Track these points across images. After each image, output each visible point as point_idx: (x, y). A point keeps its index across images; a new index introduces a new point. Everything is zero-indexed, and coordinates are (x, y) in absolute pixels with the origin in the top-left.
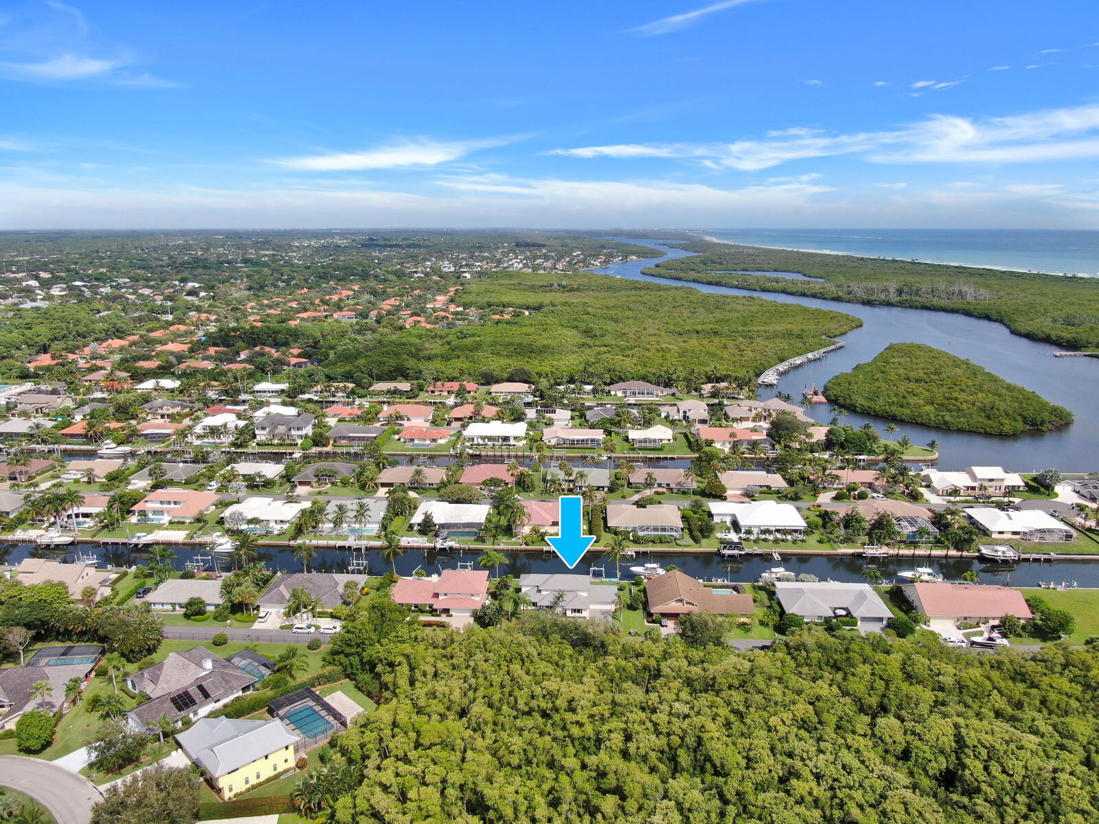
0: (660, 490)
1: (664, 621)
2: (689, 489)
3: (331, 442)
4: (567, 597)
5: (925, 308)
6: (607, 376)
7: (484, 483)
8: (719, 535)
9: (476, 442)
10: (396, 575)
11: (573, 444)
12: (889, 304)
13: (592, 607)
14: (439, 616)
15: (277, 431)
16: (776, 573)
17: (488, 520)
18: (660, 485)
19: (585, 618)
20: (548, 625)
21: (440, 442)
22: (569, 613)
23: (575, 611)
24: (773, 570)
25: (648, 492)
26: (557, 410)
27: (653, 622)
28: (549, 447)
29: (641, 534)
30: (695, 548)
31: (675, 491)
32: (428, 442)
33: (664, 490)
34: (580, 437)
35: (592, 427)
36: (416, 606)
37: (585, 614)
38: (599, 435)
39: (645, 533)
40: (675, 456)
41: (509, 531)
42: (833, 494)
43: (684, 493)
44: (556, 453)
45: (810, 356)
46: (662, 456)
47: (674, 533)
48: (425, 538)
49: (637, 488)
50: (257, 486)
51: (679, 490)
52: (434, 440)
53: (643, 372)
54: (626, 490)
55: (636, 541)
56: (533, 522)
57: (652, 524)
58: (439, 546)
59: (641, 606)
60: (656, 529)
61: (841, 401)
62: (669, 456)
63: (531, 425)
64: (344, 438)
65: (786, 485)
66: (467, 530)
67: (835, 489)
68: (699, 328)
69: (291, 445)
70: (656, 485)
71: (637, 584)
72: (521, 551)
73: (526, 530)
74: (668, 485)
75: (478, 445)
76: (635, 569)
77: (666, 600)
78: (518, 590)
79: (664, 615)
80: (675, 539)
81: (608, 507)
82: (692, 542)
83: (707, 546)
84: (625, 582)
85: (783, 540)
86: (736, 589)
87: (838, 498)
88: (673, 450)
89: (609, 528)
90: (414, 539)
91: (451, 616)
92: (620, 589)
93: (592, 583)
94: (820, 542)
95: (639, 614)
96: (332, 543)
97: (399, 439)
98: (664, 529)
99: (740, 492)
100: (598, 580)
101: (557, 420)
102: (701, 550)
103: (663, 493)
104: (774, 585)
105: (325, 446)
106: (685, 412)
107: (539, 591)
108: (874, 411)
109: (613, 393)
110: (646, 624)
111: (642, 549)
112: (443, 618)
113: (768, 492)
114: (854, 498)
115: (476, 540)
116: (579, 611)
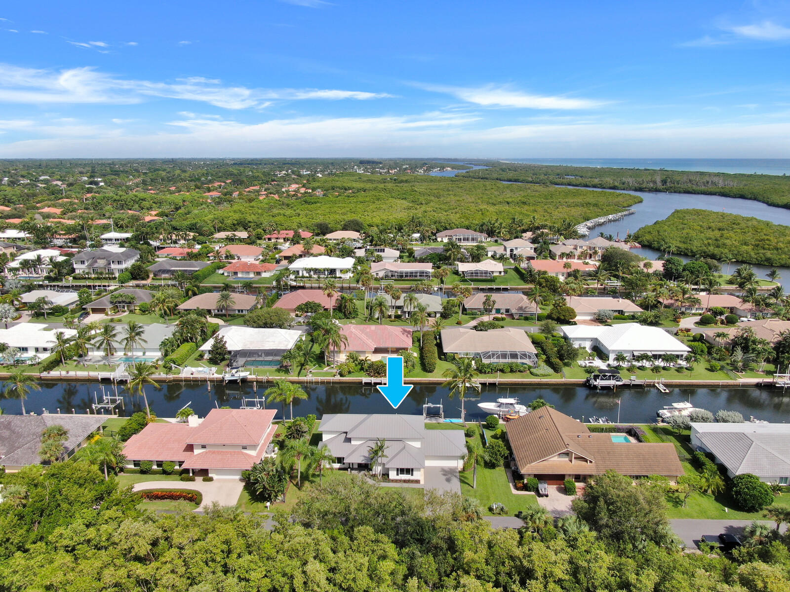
0: (499, 316)
1: (543, 487)
2: (532, 314)
3: (151, 276)
4: (390, 450)
5: (687, 192)
6: (433, 226)
7: (299, 308)
8: (581, 362)
9: (301, 274)
10: (149, 416)
11: (401, 277)
12: (657, 190)
13: (429, 463)
14: (192, 480)
15: (96, 265)
16: (680, 410)
17: (298, 347)
18: (498, 311)
19: (418, 482)
20: (353, 506)
21: (264, 275)
22: (393, 475)
23: (401, 471)
24: (675, 405)
25: (486, 318)
26: (386, 249)
27: (525, 488)
28: (376, 279)
29: (486, 361)
30: (556, 379)
31: (516, 317)
32: (252, 275)
33: (504, 316)
34: (409, 270)
35: (422, 261)
36: (160, 464)
37: (417, 475)
38: (428, 267)
39: (492, 360)
40: (508, 287)
41: (320, 359)
42: (698, 319)
43: (526, 319)
44: (384, 283)
45: (610, 217)
46: (494, 287)
47: (526, 361)
48: (214, 369)
49: (471, 314)
50: (43, 314)
51: (521, 315)
52: (259, 273)
53: (467, 223)
54: (461, 316)
55: (481, 370)
56: (351, 348)
57: (500, 349)
58: (228, 377)
59: (502, 462)
60: (504, 356)
61: (656, 245)
62: (502, 287)
63: (360, 261)
64: (167, 271)
65: (640, 310)
66: (270, 358)
67: (694, 315)
68: (510, 200)
69: (110, 279)
70: (494, 311)
71: (489, 427)
72: (334, 383)
73: (342, 358)
74: (507, 311)
75: (303, 277)
76: (487, 406)
77: (544, 452)
78: (317, 439)
79: (542, 478)
80: (530, 367)
81: (443, 332)
82: (550, 371)
83: (571, 375)
84: (473, 424)
85: (664, 368)
86: (631, 432)
87: (704, 322)
88: (505, 281)
89: (445, 354)
90: (200, 369)
91: (211, 479)
92: (468, 435)
93: (428, 427)
94: (712, 369)
95: (500, 474)
96: (93, 374)
97: (223, 274)
98: (514, 356)
99: (588, 318)
100: (433, 421)
101: (387, 258)
102: (563, 380)
103: (503, 319)
104: (689, 428)
105: (143, 279)
106: (512, 250)
107: (348, 440)
108: (692, 251)
109: (439, 239)
110: (514, 492)
111: (489, 379)
112: (197, 485)
113: (621, 316)
114: (722, 322)
115: (278, 371)
116: (409, 471)
